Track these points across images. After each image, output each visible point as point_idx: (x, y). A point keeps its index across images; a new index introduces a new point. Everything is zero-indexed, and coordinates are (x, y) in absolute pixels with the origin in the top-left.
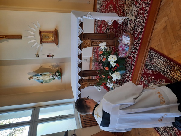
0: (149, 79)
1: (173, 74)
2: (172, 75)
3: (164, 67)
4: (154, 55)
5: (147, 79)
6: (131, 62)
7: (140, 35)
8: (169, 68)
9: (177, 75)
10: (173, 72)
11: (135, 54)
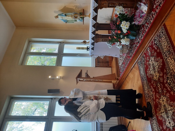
0: (153, 53)
1: (170, 60)
2: (168, 60)
3: (166, 50)
4: (164, 33)
5: (151, 52)
6: (143, 31)
7: (158, 9)
8: (169, 53)
9: (171, 62)
10: (170, 58)
11: (148, 26)
